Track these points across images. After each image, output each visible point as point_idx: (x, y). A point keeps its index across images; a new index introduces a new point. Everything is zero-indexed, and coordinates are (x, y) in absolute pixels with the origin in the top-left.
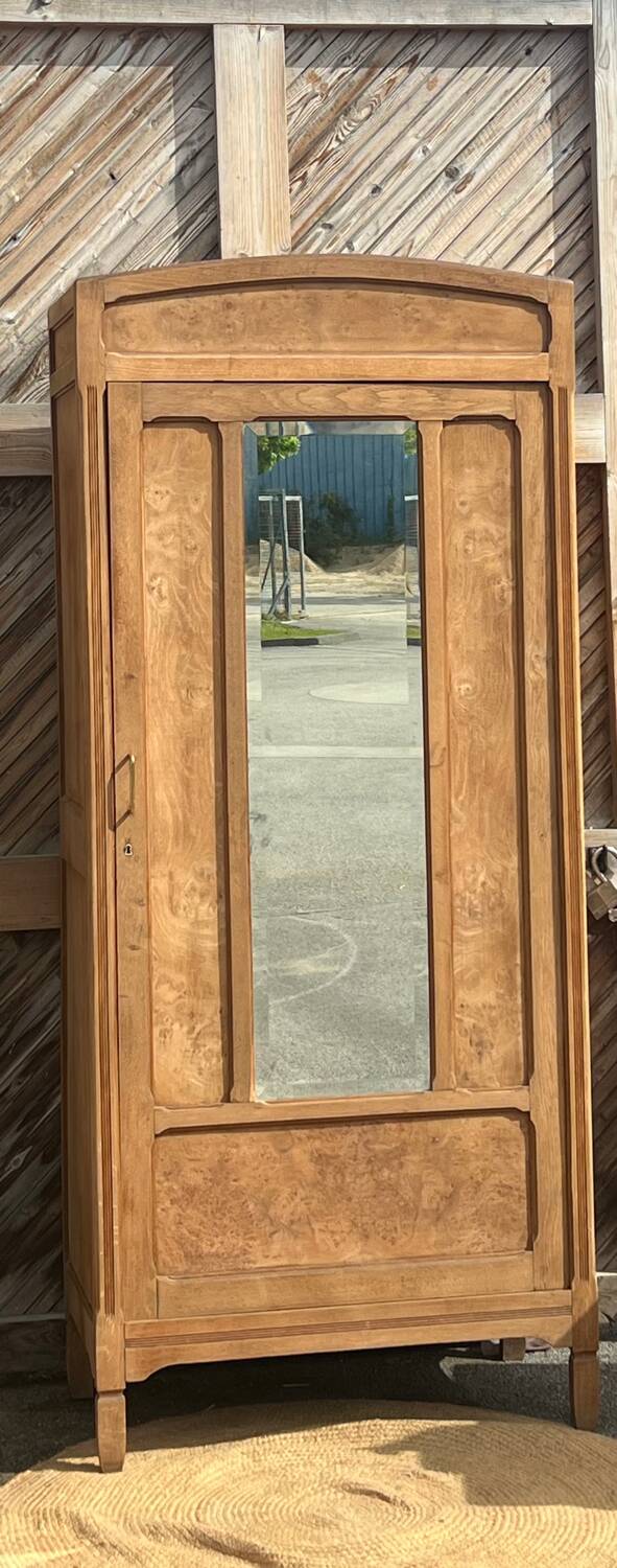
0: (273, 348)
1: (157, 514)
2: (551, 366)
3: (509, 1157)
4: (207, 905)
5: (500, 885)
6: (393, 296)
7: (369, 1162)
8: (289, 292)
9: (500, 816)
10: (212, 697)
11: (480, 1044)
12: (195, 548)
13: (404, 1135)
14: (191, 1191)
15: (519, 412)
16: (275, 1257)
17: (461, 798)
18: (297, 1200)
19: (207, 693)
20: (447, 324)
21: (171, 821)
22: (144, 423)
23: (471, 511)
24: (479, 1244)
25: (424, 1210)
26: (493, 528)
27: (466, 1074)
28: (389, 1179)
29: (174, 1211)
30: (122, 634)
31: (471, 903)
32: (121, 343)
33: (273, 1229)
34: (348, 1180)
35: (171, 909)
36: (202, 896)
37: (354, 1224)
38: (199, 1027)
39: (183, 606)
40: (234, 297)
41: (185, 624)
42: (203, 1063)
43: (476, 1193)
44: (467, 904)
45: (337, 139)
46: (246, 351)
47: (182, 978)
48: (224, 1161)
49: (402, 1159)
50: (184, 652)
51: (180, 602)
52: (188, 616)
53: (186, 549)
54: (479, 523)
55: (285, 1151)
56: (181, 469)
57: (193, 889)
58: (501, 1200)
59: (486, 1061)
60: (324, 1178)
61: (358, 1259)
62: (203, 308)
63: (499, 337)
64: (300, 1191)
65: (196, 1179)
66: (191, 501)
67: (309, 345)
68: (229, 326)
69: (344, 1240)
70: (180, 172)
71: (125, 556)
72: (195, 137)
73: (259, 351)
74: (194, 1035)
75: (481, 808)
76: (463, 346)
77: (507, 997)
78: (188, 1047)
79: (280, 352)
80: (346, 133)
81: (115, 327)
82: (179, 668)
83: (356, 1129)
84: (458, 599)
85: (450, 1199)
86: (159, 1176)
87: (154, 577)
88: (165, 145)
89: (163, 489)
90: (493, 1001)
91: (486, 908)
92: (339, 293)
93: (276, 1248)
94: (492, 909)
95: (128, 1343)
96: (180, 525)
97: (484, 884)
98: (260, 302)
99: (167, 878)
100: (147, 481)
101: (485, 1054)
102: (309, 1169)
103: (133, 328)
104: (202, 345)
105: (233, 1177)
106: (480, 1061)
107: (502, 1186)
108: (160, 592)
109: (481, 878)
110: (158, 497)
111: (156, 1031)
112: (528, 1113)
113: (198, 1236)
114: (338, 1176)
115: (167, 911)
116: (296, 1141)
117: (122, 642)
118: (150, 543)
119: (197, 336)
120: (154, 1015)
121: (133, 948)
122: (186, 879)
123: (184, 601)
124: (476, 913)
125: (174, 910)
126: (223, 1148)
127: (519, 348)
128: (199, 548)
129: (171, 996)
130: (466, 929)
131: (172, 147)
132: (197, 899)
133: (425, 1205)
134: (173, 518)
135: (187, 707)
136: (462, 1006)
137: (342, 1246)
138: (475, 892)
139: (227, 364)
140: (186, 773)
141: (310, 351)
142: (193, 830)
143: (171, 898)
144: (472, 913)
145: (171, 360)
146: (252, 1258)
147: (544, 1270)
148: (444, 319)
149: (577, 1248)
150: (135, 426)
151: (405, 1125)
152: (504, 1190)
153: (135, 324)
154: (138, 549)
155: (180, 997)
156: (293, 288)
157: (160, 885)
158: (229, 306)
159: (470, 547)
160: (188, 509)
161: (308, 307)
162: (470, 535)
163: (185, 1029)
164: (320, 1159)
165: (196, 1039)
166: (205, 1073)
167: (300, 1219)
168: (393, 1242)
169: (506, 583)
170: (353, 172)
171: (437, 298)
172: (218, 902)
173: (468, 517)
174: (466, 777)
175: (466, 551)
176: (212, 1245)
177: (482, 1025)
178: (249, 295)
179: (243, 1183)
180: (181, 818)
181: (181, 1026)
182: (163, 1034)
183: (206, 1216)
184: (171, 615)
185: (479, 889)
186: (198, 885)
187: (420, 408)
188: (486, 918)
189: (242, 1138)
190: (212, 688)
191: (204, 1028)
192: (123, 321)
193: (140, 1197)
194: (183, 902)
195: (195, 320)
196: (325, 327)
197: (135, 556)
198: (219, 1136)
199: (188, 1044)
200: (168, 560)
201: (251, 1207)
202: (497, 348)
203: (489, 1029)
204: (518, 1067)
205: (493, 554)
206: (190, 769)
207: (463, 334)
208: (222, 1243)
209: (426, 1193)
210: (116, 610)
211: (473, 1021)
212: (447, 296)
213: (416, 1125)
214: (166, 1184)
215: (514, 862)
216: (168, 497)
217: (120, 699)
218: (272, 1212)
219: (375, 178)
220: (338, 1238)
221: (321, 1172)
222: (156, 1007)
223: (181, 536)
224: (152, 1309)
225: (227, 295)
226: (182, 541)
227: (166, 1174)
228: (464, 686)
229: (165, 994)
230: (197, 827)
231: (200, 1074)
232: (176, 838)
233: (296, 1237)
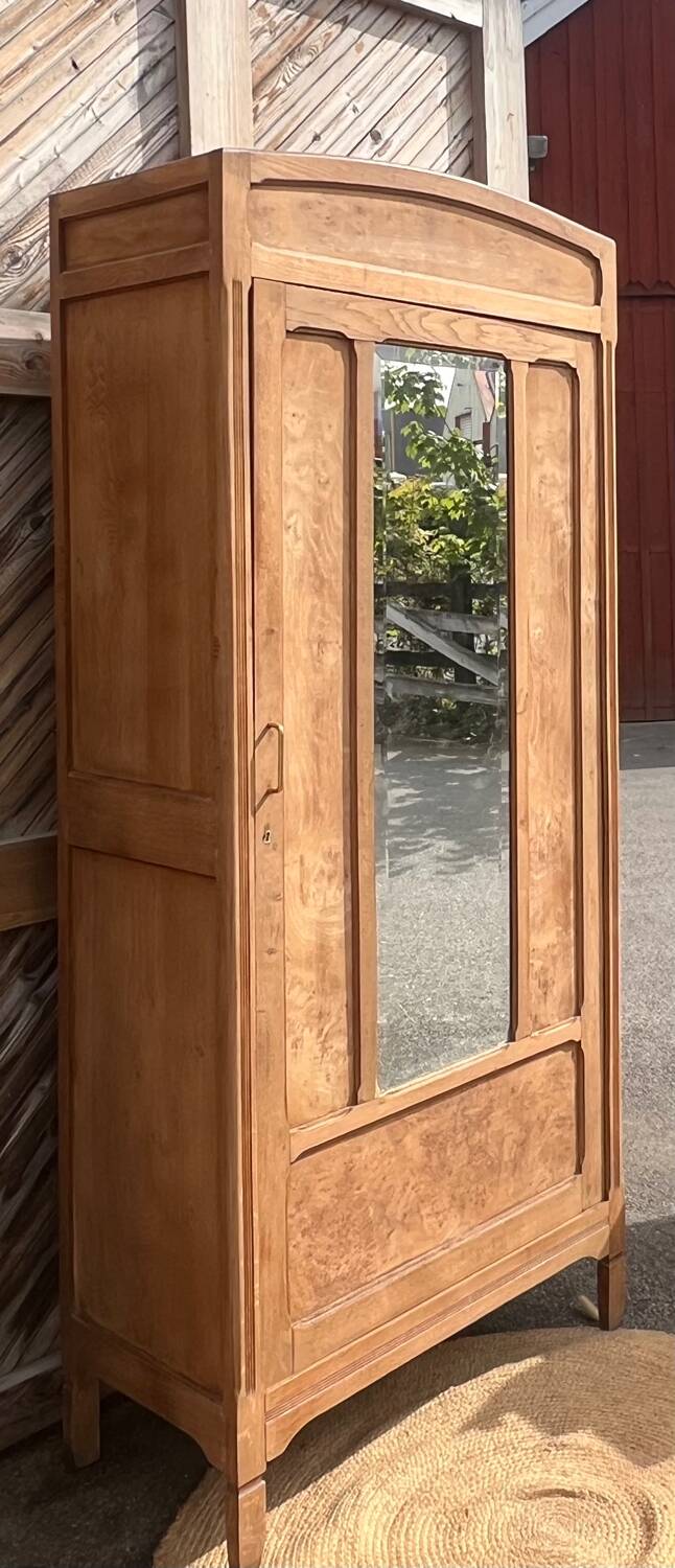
1: (294, 440)
2: (602, 320)
3: (564, 1089)
4: (334, 887)
5: (561, 827)
6: (491, 228)
8: (411, 206)
10: (341, 652)
12: (327, 482)
14: (320, 1215)
15: (579, 362)
16: (391, 1259)
17: (534, 742)
18: (409, 1190)
19: (337, 646)
21: (302, 798)
22: (287, 332)
23: (544, 456)
26: (558, 474)
29: (304, 1243)
30: (264, 579)
31: (540, 846)
32: (264, 234)
33: (389, 1230)
35: (302, 898)
36: (330, 878)
37: (454, 1196)
38: (327, 1028)
39: (316, 549)
41: (317, 568)
42: (331, 1067)
45: (284, 80)
47: (311, 977)
48: (349, 1169)
50: (316, 601)
51: (314, 545)
52: (320, 559)
53: (319, 482)
54: (549, 468)
55: (399, 1142)
56: (317, 390)
57: (322, 872)
59: (550, 1000)
60: (431, 1159)
62: (337, 209)
64: (412, 1179)
65: (323, 1199)
66: (325, 428)
68: (359, 233)
69: (446, 1216)
70: (141, 78)
71: (267, 489)
72: (157, 43)
74: (322, 1038)
75: (548, 751)
77: (563, 934)
78: (318, 1053)
80: (292, 75)
82: (311, 619)
84: (534, 543)
85: (523, 1145)
86: (292, 1209)
87: (291, 513)
88: (128, 44)
89: (300, 412)
91: (551, 849)
92: (449, 217)
93: (392, 1249)
95: (268, 1415)
96: (314, 454)
98: (386, 212)
99: (298, 864)
100: (286, 401)
102: (419, 1154)
103: (273, 219)
104: (337, 250)
105: (356, 1185)
107: (559, 1119)
108: (295, 532)
110: (295, 420)
111: (289, 1042)
112: (580, 1042)
113: (325, 1263)
114: (442, 1151)
115: (298, 900)
116: (409, 1128)
117: (264, 591)
118: (289, 475)
119: (331, 240)
120: (288, 1024)
121: (271, 952)
122: (316, 862)
123: (317, 542)
125: (304, 899)
126: (348, 1155)
128: (332, 482)
129: (302, 999)
131: (135, 48)
132: (325, 882)
134: (308, 447)
135: (318, 664)
136: (534, 950)
137: (445, 1222)
139: (362, 276)
140: (316, 740)
142: (322, 805)
143: (302, 886)
145: (312, 261)
146: (374, 1269)
147: (589, 1189)
150: (279, 335)
151: (492, 1083)
152: (560, 1122)
154: (279, 480)
155: (310, 998)
157: (293, 873)
159: (543, 492)
160: (322, 438)
161: (425, 225)
162: (543, 480)
163: (315, 1032)
164: (427, 1139)
165: (324, 1041)
166: (332, 1079)
167: (411, 1210)
169: (567, 529)
170: (297, 116)
172: (344, 883)
173: (541, 462)
174: (538, 721)
175: (540, 496)
176: (338, 1268)
178: (377, 203)
179: (364, 1189)
180: (311, 793)
181: (311, 1030)
182: (296, 1043)
183: (333, 1237)
184: (304, 559)
186: (326, 867)
187: (512, 348)
189: (364, 1140)
190: (341, 643)
191: (331, 1028)
193: (276, 1239)
194: (313, 889)
195: (329, 221)
197: (276, 488)
198: (345, 1144)
199: (317, 1049)
200: (304, 495)
201: (371, 1212)
204: (571, 999)
205: (558, 500)
206: (319, 736)
208: (347, 1262)
210: (259, 551)
211: (541, 963)
214: (297, 1216)
215: (570, 801)
216: (304, 422)
217: (262, 658)
218: (388, 1211)
219: (315, 126)
220: (441, 1217)
221: (428, 1153)
222: (289, 1014)
223: (315, 468)
224: (287, 1366)
226: (317, 474)
227: (297, 1205)
228: (538, 630)
229: (297, 998)
230: (326, 802)
231: (328, 1080)
232: (307, 816)
233: (408, 1230)
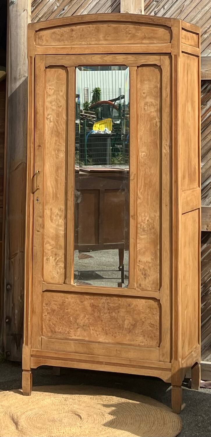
0: (85, 43)
1: (50, 95)
2: (172, 48)
3: (154, 314)
4: (61, 220)
5: (153, 221)
6: (122, 26)
7: (108, 309)
8: (91, 26)
9: (154, 198)
10: (65, 153)
11: (145, 275)
12: (61, 106)
13: (120, 302)
14: (54, 311)
15: (162, 63)
16: (78, 336)
17: (141, 191)
18: (86, 318)
19: (63, 152)
20: (139, 34)
21: (51, 192)
22: (46, 67)
23: (146, 96)
24: (143, 342)
25: (126, 328)
26: (153, 101)
27: (140, 284)
28: (115, 316)
29: (48, 316)
30: (38, 132)
31: (143, 226)
32: (40, 43)
33: (78, 327)
34: (102, 314)
35: (51, 220)
36: (60, 217)
37: (103, 329)
38: (58, 259)
39: (57, 125)
40: (74, 27)
41: (57, 130)
42: (59, 270)
43: (142, 325)
44: (142, 227)
46: (77, 45)
47: (53, 242)
48: (64, 303)
49: (119, 310)
50: (57, 139)
51: (56, 123)
52: (58, 128)
53: (58, 106)
54: (149, 100)
55: (82, 302)
56: (57, 81)
57: (58, 214)
58: (151, 328)
59: (147, 280)
60: (94, 313)
61: (103, 341)
62: (65, 32)
63: (155, 38)
64: (87, 316)
65: (55, 307)
66: (60, 91)
67: (96, 42)
68: (72, 37)
69: (100, 334)
71: (39, 108)
73: (81, 44)
74: (56, 261)
75: (148, 195)
76: (144, 42)
77: (155, 260)
78: (54, 265)
79: (87, 44)
81: (39, 38)
82: (55, 144)
83: (105, 298)
84: (142, 125)
85: (134, 326)
86: (44, 305)
87: (49, 115)
89: (52, 88)
90: (150, 261)
91: (148, 229)
92: (105, 25)
93: (78, 333)
94: (150, 229)
95: (32, 356)
96: (57, 99)
97: (148, 220)
98: (81, 29)
99: (50, 210)
100: (47, 85)
101: (147, 278)
102: (89, 309)
103: (44, 38)
104: (64, 43)
105: (66, 308)
106: (145, 281)
107: (152, 324)
108: (50, 120)
109: (147, 218)
110: (50, 90)
111: (45, 259)
112: (159, 300)
113: (55, 325)
114: (99, 312)
115: (50, 221)
116: (86, 299)
117: (38, 135)
118: (47, 104)
119: (63, 40)
120: (44, 253)
121: (38, 231)
122: (56, 211)
123: (58, 123)
124: (145, 230)
125: (52, 220)
126: (63, 298)
127: (162, 42)
128: (62, 106)
129: (50, 248)
130: (141, 235)
132: (59, 217)
133: (126, 326)
134: (55, 97)
135: (57, 156)
136: (140, 261)
137: (99, 336)
138: (145, 223)
139: (70, 48)
140: (57, 177)
141: (96, 44)
142: (58, 196)
143: (51, 217)
144: (144, 230)
145: (54, 48)
146: (71, 336)
147: (163, 355)
148: (138, 33)
149: (173, 349)
150: (43, 68)
151: (120, 299)
152: (152, 325)
153: (45, 37)
154: (43, 106)
155: (52, 248)
156: (92, 24)
157: (47, 212)
158: (72, 30)
159: (146, 108)
160: (59, 94)
161: (96, 30)
162: (146, 104)
163: (54, 259)
164: (93, 306)
165: (57, 262)
166: (59, 273)
167: (86, 325)
168: (115, 337)
169: (158, 120)
171: (136, 26)
172: (64, 219)
173: (145, 98)
174: (143, 184)
175: (145, 109)
176: (59, 329)
177: (146, 268)
178: (78, 27)
179: (69, 310)
180: (55, 191)
181: (53, 257)
182: (47, 259)
183: (58, 319)
184: (54, 127)
185: (146, 222)
186: (59, 213)
187: (129, 62)
188: (148, 232)
189: (69, 296)
190: (65, 151)
191: (59, 259)
192: (41, 36)
193: (38, 310)
194: (55, 218)
195: (62, 35)
196: (101, 36)
197: (42, 108)
198: (62, 294)
199: (54, 263)
200: (53, 110)
201: (71, 318)
202: (155, 42)
203: (148, 270)
204: (157, 284)
205: (153, 110)
206: (58, 176)
207: (144, 38)
208: (62, 329)
209: (126, 322)
210: (36, 125)
211: (143, 267)
212: (139, 25)
213: (124, 299)
214: (46, 307)
215: (158, 214)
216: (53, 90)
217: (37, 153)
218: (78, 321)
220: (98, 333)
221: (93, 310)
222: (45, 251)
223: (57, 103)
224: (40, 346)
225: (72, 27)
226: (57, 104)
227: (46, 304)
228: (143, 154)
229: (48, 247)
230: (59, 194)
231: (58, 274)
232: (53, 197)
233: (85, 331)
